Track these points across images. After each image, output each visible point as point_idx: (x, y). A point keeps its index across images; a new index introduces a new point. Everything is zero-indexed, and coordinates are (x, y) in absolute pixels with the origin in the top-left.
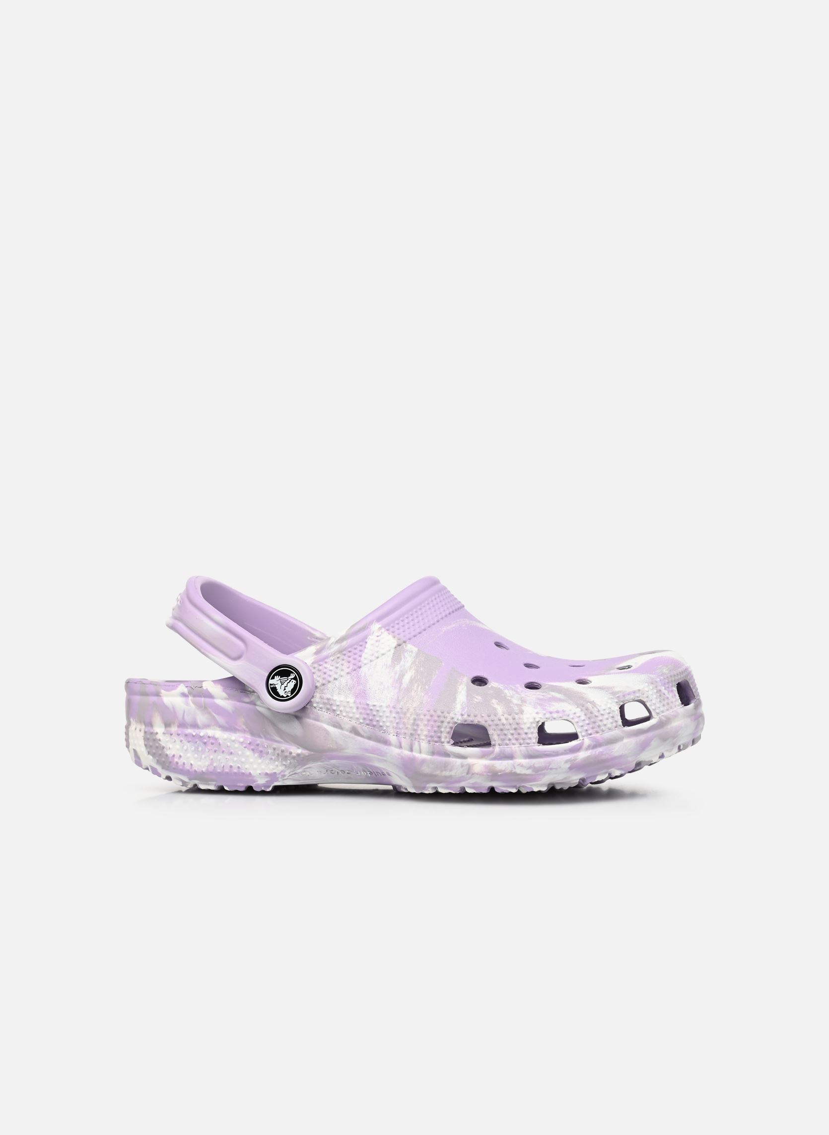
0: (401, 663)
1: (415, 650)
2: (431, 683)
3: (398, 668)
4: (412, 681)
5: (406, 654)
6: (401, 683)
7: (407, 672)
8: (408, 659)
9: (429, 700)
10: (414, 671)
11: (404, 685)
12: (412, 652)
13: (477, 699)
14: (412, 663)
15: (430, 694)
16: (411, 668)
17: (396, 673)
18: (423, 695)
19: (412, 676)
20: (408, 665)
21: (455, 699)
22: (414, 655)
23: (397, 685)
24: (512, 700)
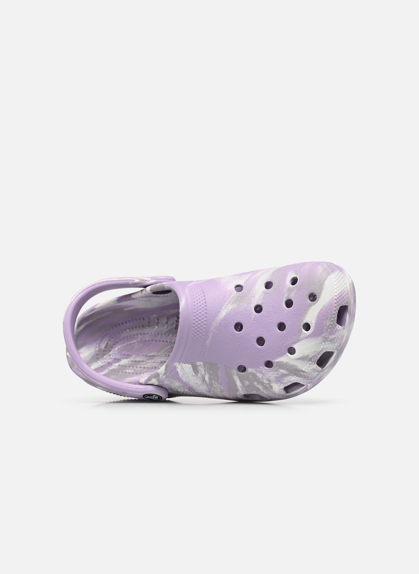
0: (200, 373)
1: (201, 363)
2: (220, 379)
3: (199, 375)
4: (210, 379)
5: (199, 367)
6: (206, 382)
7: (205, 376)
8: (202, 370)
9: (224, 388)
10: (208, 375)
11: (208, 383)
12: (201, 365)
13: (246, 383)
14: (205, 371)
15: (223, 385)
16: (205, 373)
17: (200, 378)
18: (220, 386)
19: (209, 377)
20: (203, 372)
21: (236, 385)
22: (203, 366)
23: (204, 383)
24: (264, 381)
